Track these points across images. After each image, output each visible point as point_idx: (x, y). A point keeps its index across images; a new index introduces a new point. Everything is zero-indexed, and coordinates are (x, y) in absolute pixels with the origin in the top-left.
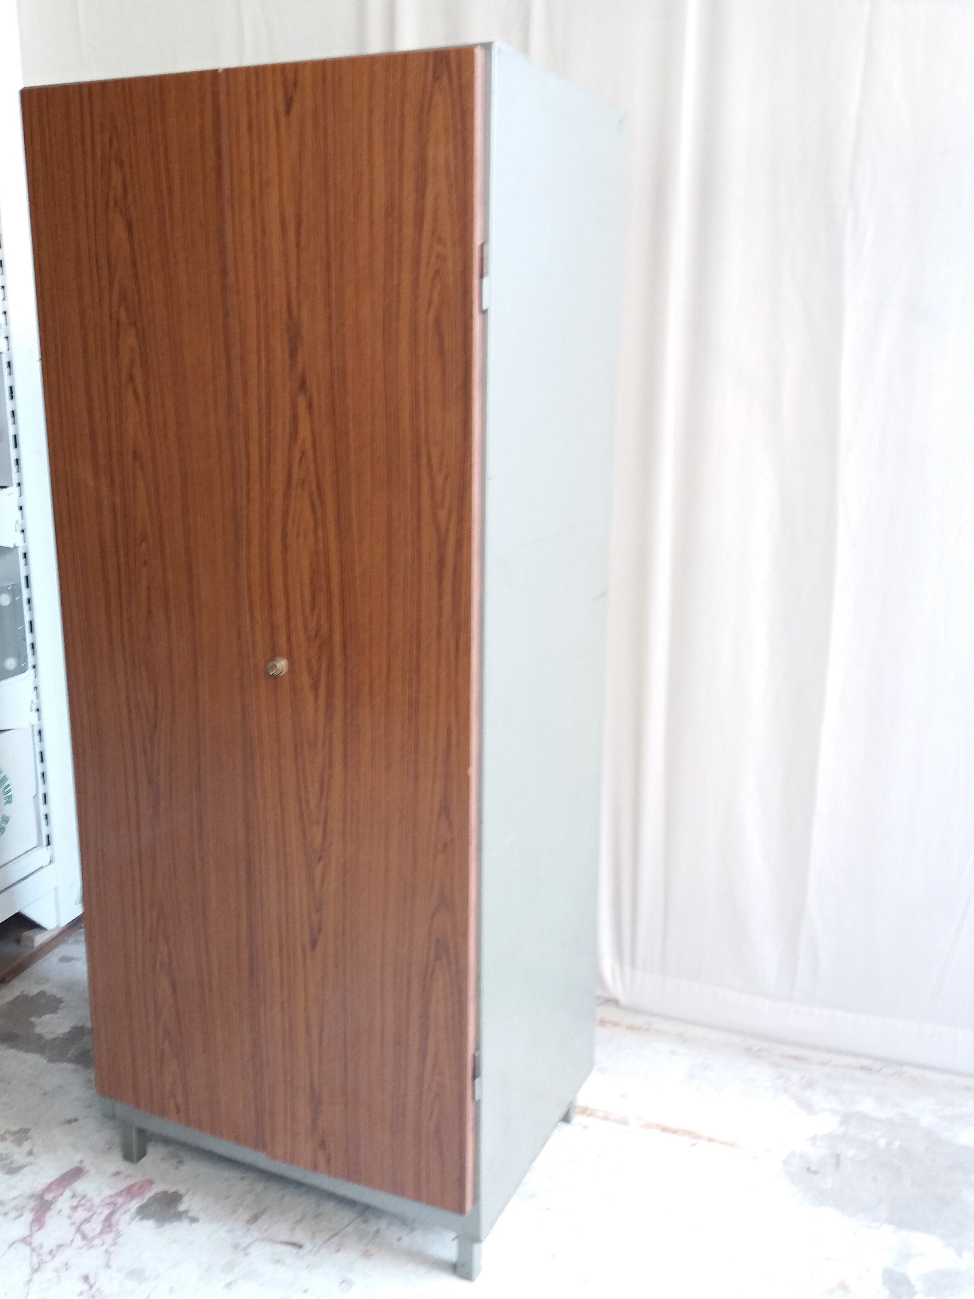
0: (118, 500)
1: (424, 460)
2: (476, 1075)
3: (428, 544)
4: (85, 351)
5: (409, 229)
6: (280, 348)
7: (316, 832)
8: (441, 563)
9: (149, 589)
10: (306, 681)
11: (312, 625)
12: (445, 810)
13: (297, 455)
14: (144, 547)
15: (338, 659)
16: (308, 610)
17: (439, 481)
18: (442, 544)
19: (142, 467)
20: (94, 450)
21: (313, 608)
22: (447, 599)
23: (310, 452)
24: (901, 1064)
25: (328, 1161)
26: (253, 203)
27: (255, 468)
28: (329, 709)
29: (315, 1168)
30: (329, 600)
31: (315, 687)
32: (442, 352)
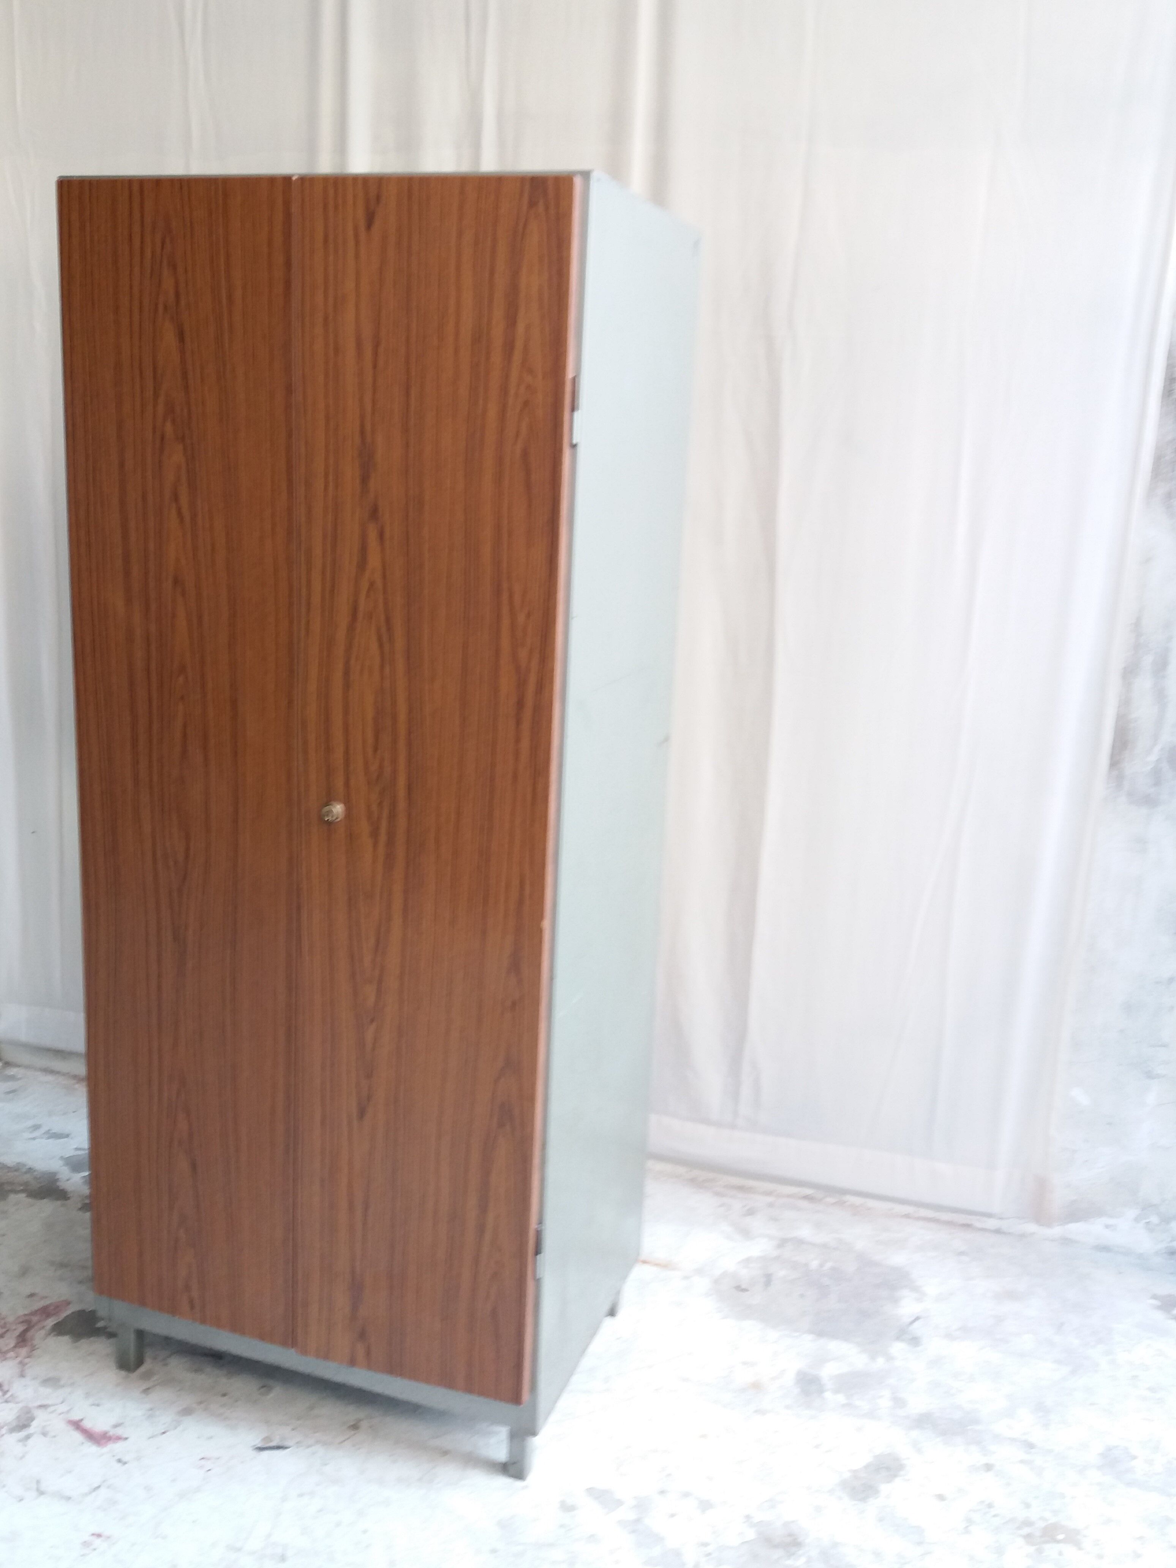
0: (153, 629)
1: (505, 596)
2: (538, 1251)
3: (506, 684)
4: (122, 465)
5: (497, 358)
6: (350, 472)
7: (370, 991)
8: (520, 704)
9: (185, 726)
10: (364, 827)
11: (374, 768)
12: (515, 966)
13: (365, 585)
14: (181, 679)
15: (402, 805)
16: (370, 751)
17: (521, 618)
18: (521, 684)
19: (183, 594)
20: (127, 573)
21: (376, 749)
22: (525, 744)
23: (379, 584)
25: (368, 1353)
26: (326, 319)
27: (316, 599)
28: (390, 857)
29: (352, 1362)
30: (395, 741)
31: (375, 834)
32: (528, 485)
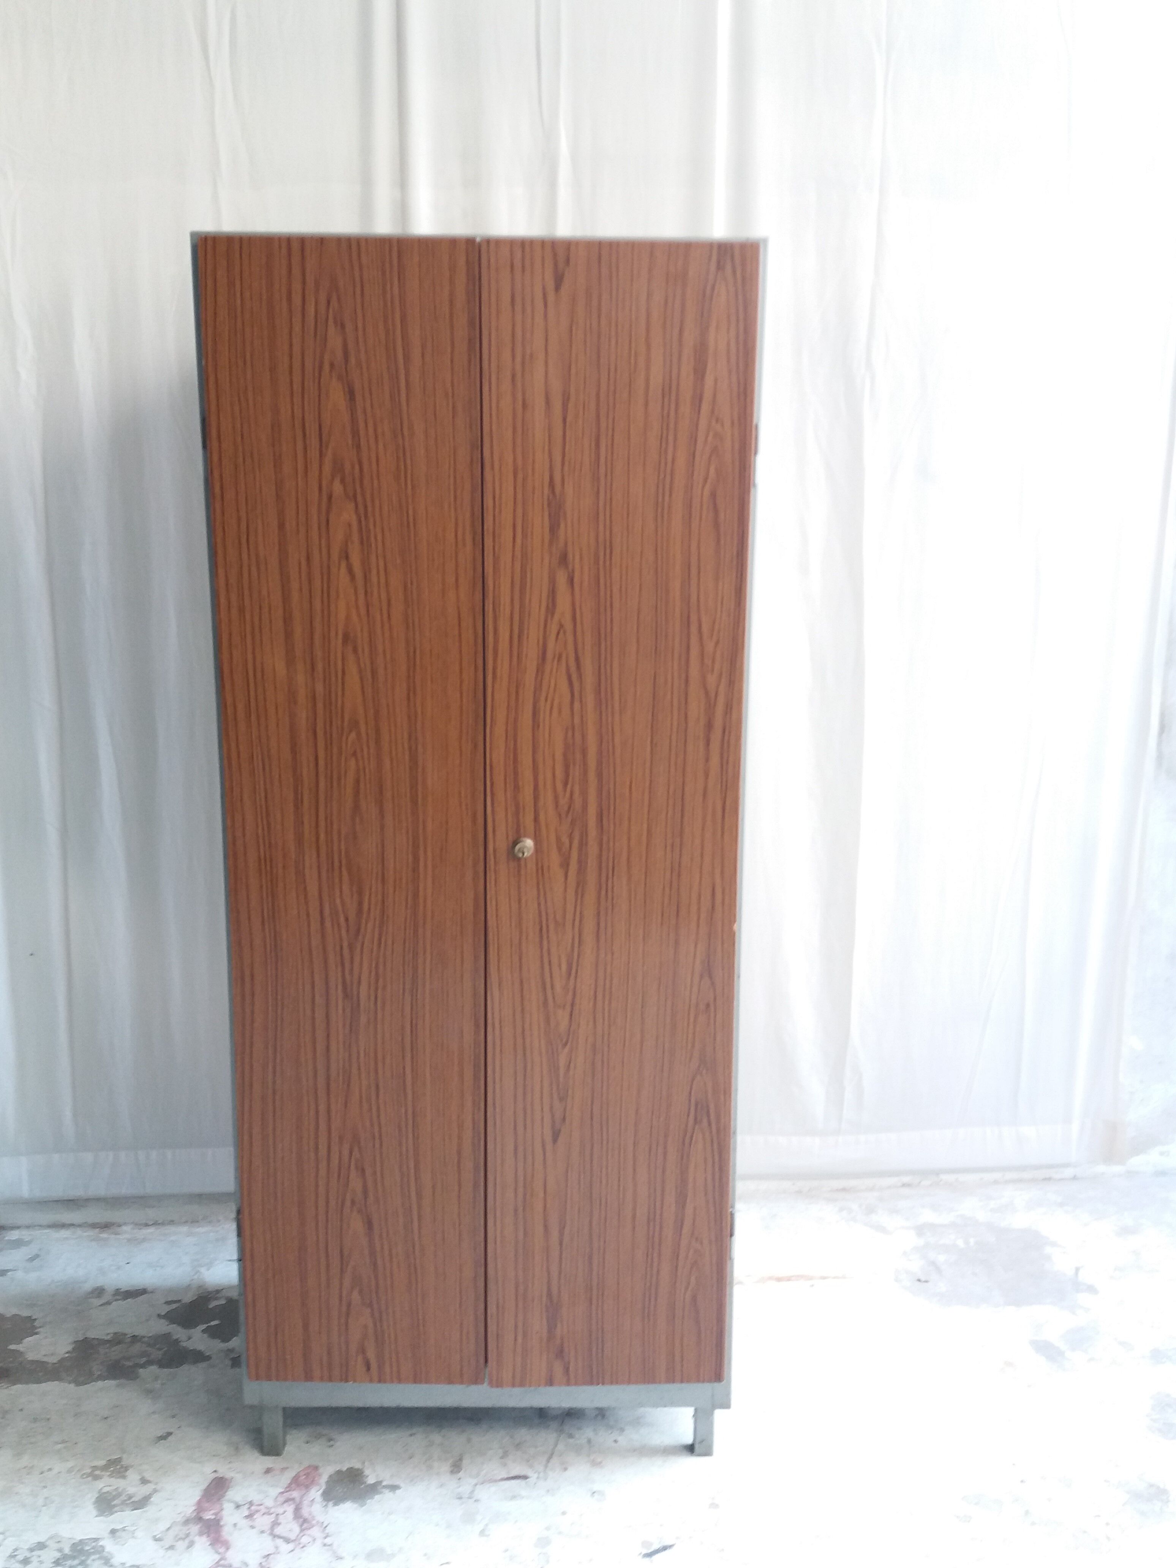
0: (320, 688)
1: (694, 629)
3: (696, 709)
4: (281, 526)
5: (686, 409)
6: (539, 522)
7: (562, 1016)
8: (709, 726)
9: (358, 781)
10: (555, 859)
11: (564, 802)
12: (708, 970)
13: (554, 628)
14: (353, 735)
15: (593, 832)
16: (559, 786)
17: (710, 646)
18: (710, 707)
19: (355, 651)
20: (288, 635)
21: (566, 784)
22: (715, 760)
23: (569, 626)
24: (937, 1172)
25: (567, 1370)
26: (514, 376)
27: (503, 645)
28: (581, 884)
29: (550, 1382)
30: (585, 772)
31: (565, 865)
32: (716, 524)
